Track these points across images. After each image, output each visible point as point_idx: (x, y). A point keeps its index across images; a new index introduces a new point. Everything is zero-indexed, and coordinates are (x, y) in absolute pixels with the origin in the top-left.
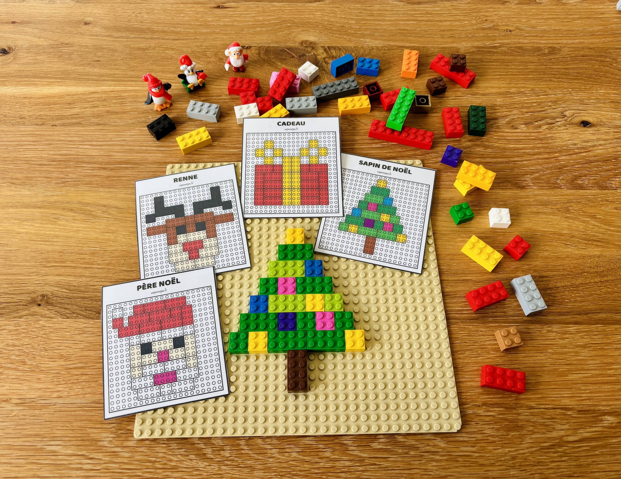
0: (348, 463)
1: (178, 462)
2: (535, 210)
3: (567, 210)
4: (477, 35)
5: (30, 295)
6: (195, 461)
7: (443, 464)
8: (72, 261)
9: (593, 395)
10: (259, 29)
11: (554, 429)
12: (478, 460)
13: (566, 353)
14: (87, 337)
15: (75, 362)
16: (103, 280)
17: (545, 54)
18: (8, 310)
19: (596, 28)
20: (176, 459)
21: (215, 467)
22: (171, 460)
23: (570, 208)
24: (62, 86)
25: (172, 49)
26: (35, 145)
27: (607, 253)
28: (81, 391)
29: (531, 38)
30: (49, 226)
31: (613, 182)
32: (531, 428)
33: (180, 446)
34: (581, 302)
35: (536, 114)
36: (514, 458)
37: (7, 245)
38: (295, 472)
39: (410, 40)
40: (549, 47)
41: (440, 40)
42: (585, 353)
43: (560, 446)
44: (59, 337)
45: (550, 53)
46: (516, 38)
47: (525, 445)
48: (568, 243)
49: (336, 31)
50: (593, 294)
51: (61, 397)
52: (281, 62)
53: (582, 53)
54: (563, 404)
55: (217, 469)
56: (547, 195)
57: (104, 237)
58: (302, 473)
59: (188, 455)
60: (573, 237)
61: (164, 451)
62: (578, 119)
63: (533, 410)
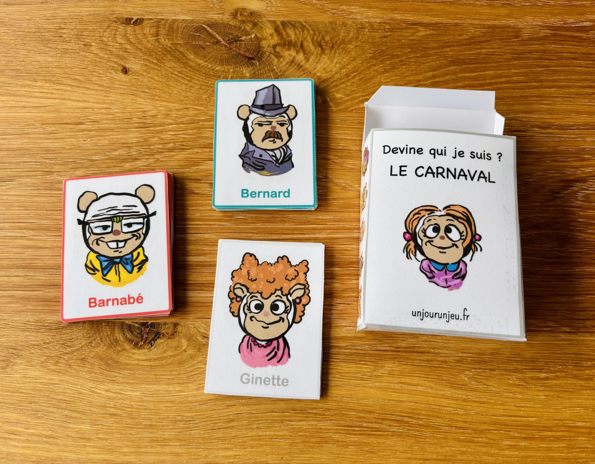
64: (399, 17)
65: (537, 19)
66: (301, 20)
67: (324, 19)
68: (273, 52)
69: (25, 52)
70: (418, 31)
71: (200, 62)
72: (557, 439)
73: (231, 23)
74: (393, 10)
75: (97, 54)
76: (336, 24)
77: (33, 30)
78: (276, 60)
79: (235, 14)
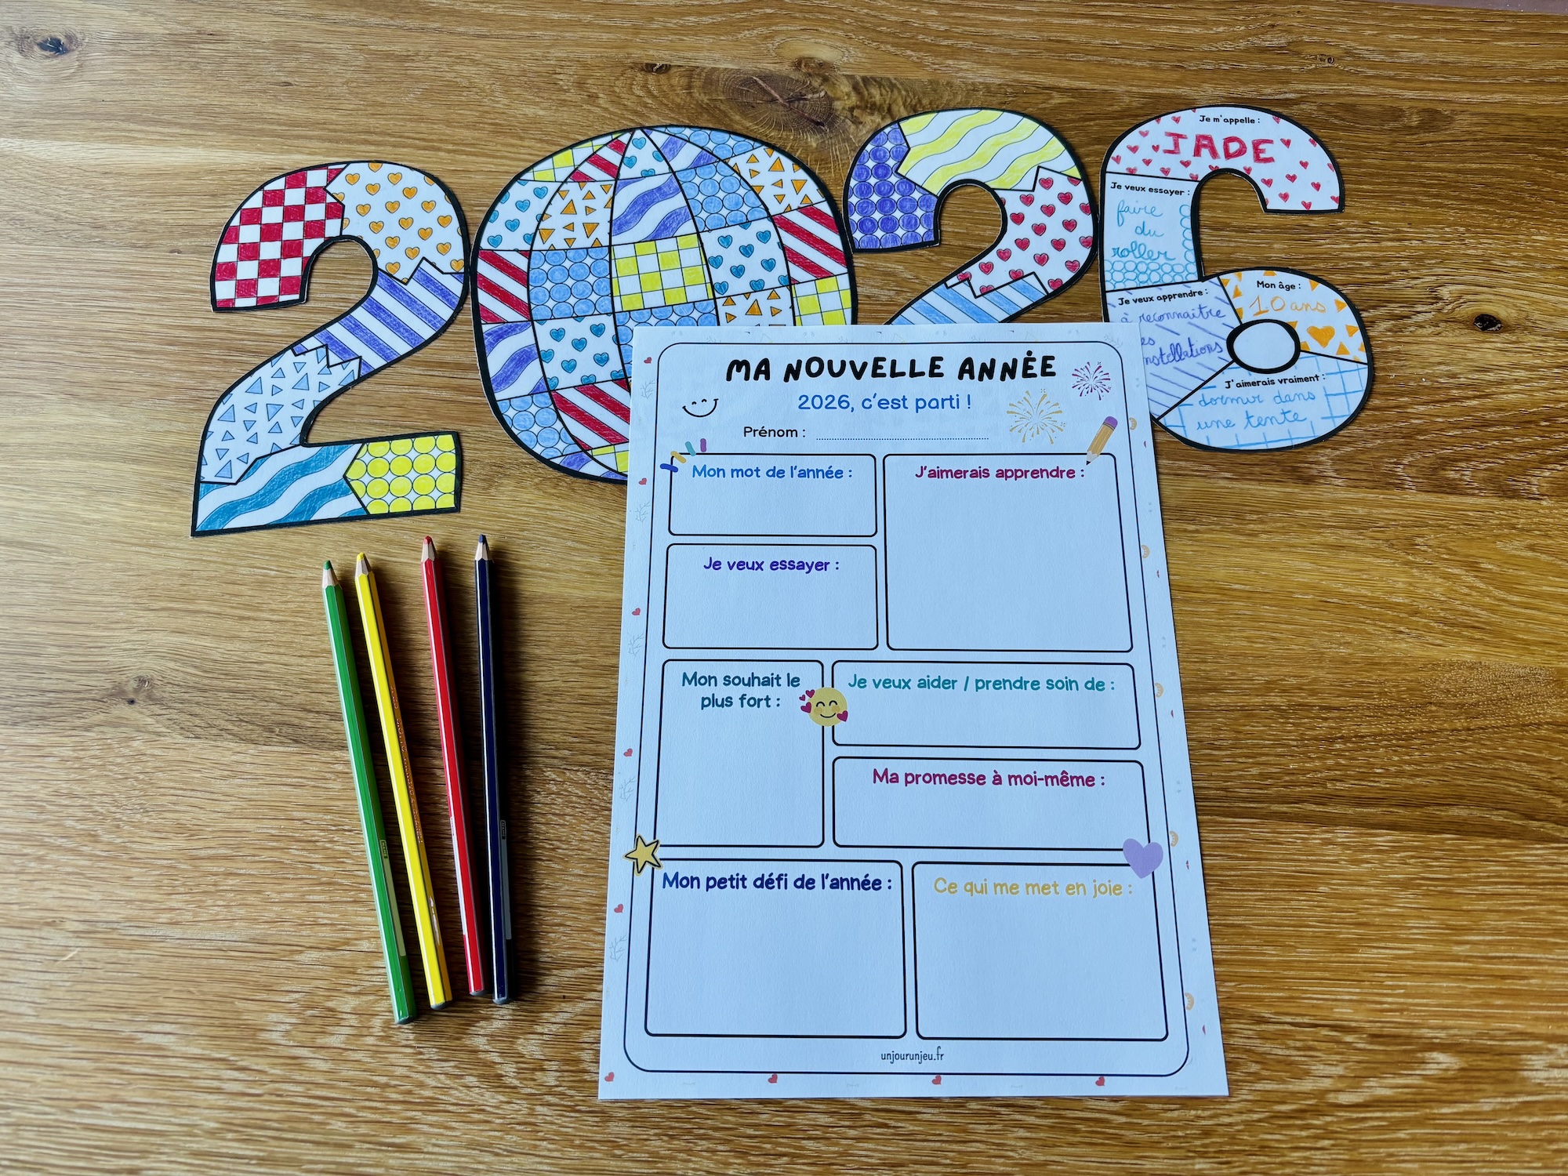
0: (824, 1119)
1: (436, 1090)
2: (1332, 539)
3: (1410, 546)
4: (1245, 66)
5: (109, 676)
6: (477, 1090)
7: (1042, 1135)
8: (211, 600)
9: (1410, 1001)
10: (692, 19)
11: (1307, 1073)
12: (1123, 1132)
13: (1360, 897)
14: (240, 786)
15: (212, 845)
16: (282, 650)
17: (1409, 129)
18: (59, 710)
19: (1550, 65)
20: (434, 1083)
21: (523, 1106)
22: (422, 1085)
23: (1419, 540)
24: (197, 145)
25: (473, 61)
26: (128, 300)
27: (1492, 659)
28: (223, 913)
29: (1379, 82)
30: (158, 508)
31: (1534, 480)
32: (1254, 1068)
33: (444, 1055)
34: (1413, 775)
35: (1368, 289)
36: (1207, 1133)
37: (58, 551)
38: (702, 1131)
39: (1070, 71)
40: (1424, 110)
41: (1148, 74)
42: (1405, 900)
43: (1317, 1112)
44: (175, 781)
45: (1423, 127)
46: (1341, 81)
47: (1236, 1106)
48: (1402, 629)
49: (888, 34)
50: (1444, 759)
51: (177, 923)
52: (744, 115)
53: (1504, 130)
54: (1338, 1016)
55: (525, 1111)
56: (1363, 502)
57: (287, 544)
58: (717, 1134)
59: (460, 1077)
60: (1416, 613)
61: (408, 1062)
62: (1468, 310)
63: (1264, 1027)
64: (1026, 78)
65: (1220, 87)
66: (891, 76)
67: (923, 76)
68: (849, 114)
69: (506, 102)
70: (1052, 98)
71: (748, 124)
72: (1206, 602)
73: (792, 76)
74: (1018, 69)
75: (606, 109)
76: (938, 83)
77: (516, 73)
78: (853, 127)
79: (798, 64)
